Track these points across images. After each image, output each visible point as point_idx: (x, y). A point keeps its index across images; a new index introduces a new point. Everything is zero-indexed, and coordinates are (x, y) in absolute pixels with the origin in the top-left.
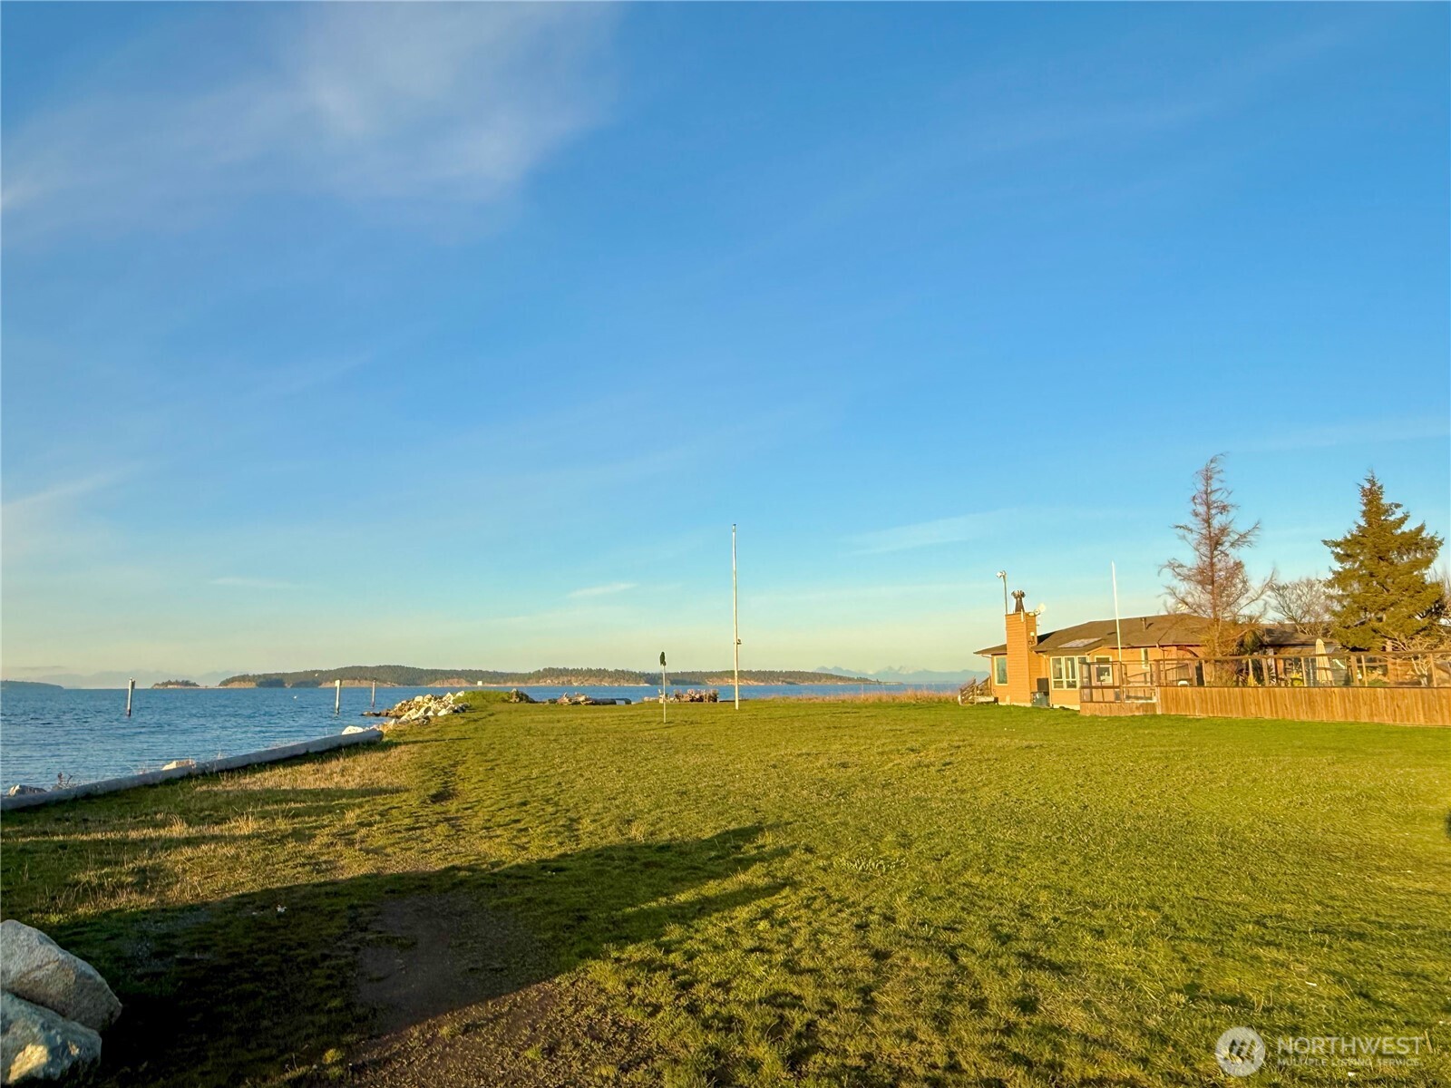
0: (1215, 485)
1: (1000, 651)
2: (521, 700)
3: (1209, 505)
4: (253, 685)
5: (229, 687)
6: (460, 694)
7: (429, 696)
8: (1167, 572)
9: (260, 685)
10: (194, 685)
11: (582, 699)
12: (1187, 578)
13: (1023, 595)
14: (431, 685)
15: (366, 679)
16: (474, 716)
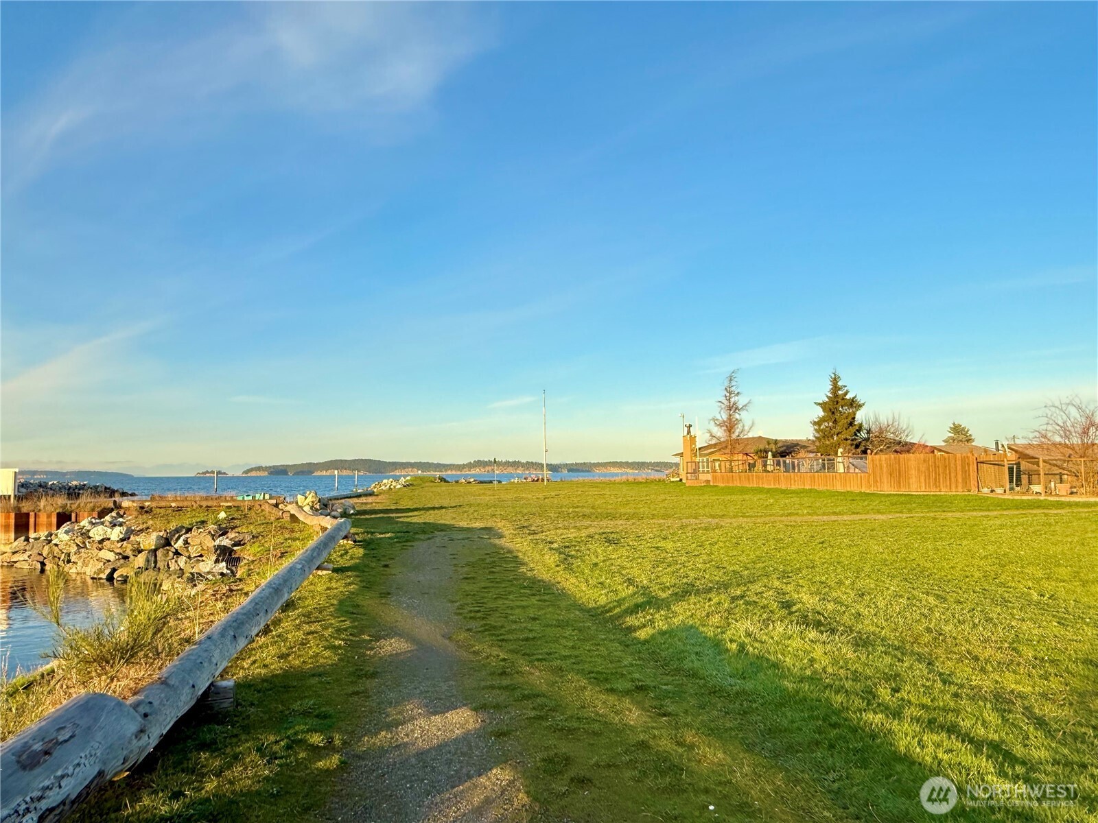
0: (733, 383)
1: (681, 455)
2: (441, 481)
3: (730, 392)
4: (266, 474)
5: (249, 475)
6: (409, 478)
7: (391, 480)
8: (712, 423)
9: (271, 473)
10: (224, 473)
11: (472, 480)
12: (720, 425)
13: (690, 426)
14: (393, 473)
15: (346, 469)
16: (413, 488)
